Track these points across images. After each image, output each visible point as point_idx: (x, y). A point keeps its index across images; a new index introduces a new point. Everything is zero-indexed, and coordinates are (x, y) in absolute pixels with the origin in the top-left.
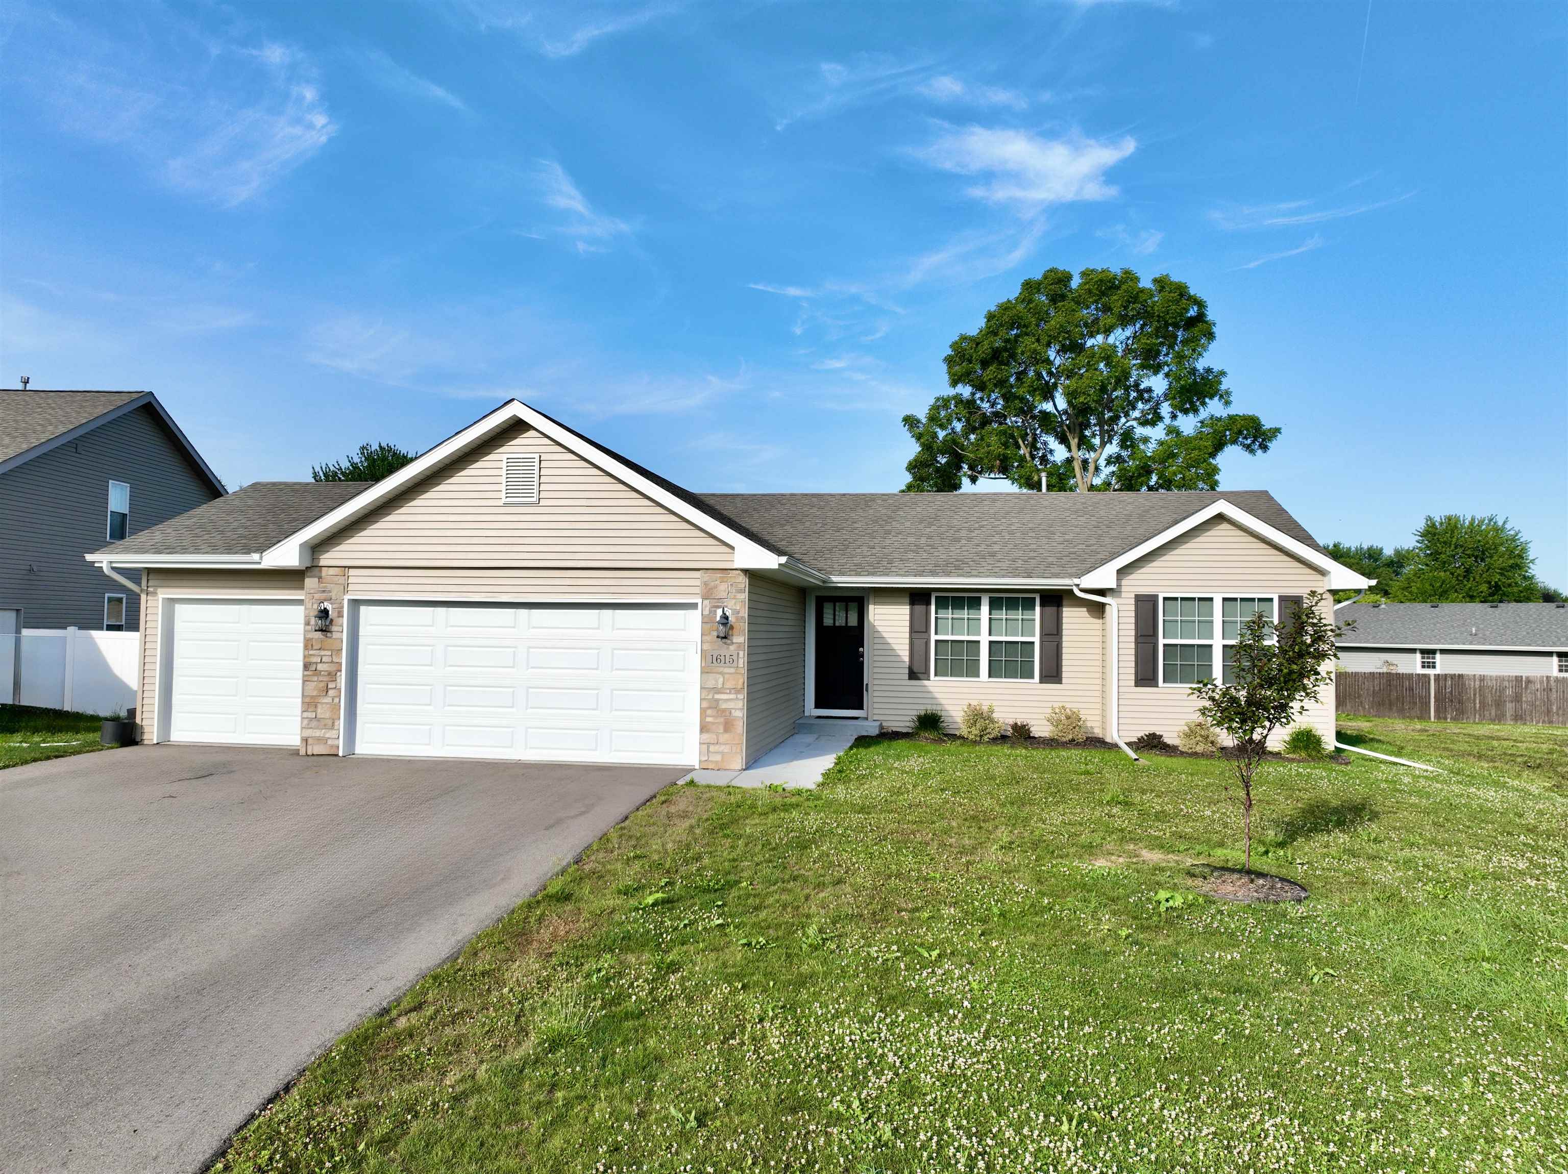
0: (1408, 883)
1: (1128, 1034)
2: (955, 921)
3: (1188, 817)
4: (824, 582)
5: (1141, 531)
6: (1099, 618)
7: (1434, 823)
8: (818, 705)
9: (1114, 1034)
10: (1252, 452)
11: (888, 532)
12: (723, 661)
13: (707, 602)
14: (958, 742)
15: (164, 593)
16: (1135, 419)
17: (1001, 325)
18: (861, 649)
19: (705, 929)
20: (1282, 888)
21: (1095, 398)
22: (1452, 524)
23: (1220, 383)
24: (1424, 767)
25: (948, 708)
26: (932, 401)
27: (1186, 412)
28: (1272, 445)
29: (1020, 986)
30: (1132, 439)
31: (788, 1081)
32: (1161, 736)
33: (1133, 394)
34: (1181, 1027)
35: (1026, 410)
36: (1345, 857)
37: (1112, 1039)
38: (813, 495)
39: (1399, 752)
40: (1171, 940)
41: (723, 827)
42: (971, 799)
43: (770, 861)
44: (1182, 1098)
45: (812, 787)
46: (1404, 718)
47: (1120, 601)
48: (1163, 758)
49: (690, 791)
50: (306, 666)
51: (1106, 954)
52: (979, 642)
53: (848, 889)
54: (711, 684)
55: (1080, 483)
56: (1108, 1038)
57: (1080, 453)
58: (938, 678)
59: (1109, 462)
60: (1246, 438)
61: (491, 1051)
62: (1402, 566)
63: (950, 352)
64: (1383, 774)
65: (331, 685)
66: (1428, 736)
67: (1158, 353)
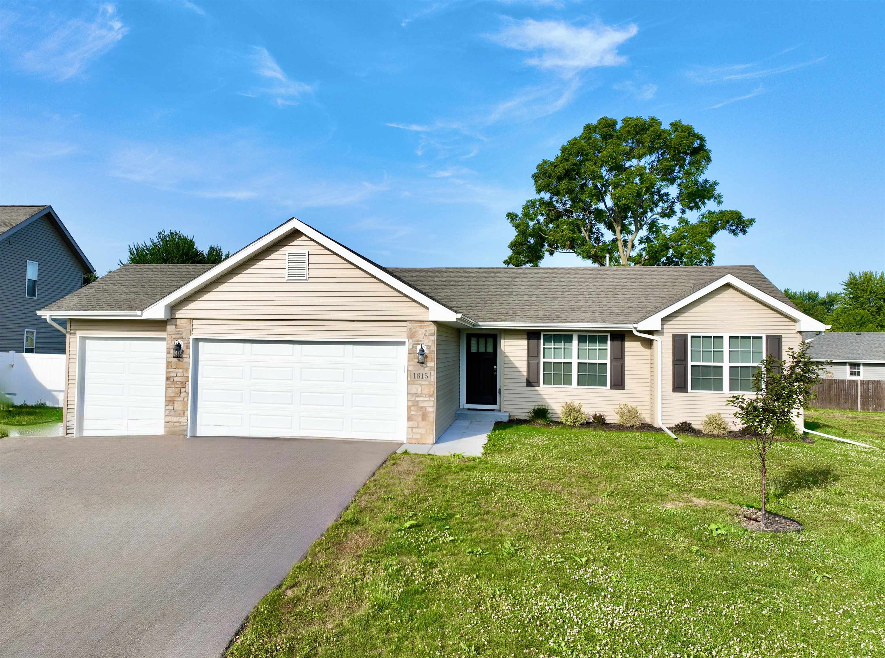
0: (865, 522)
1: (710, 609)
2: (591, 540)
3: (717, 477)
4: (474, 325)
5: (674, 292)
6: (649, 349)
7: (877, 483)
8: (468, 402)
9: (702, 609)
10: (736, 234)
11: (511, 293)
12: (421, 377)
13: (411, 341)
14: (561, 426)
15: (80, 334)
16: (658, 213)
17: (571, 154)
18: (495, 367)
19: (443, 542)
20: (786, 523)
21: (633, 201)
22: (868, 278)
23: (715, 189)
24: (864, 445)
25: (551, 404)
26: (525, 203)
27: (691, 208)
28: (749, 230)
29: (639, 580)
30: (657, 227)
31: (519, 631)
32: (691, 424)
33: (656, 197)
34: (742, 606)
35: (586, 208)
36: (823, 504)
37: (701, 611)
38: (461, 269)
39: (844, 434)
40: (723, 554)
41: (435, 480)
42: (579, 464)
43: (470, 502)
44: (751, 646)
45: (480, 455)
46: (840, 409)
47: (662, 338)
48: (693, 438)
49: (406, 458)
50: (168, 379)
51: (687, 561)
52: (571, 363)
53: (521, 520)
54: (414, 391)
55: (622, 255)
56: (699, 611)
57: (622, 236)
58: (545, 386)
59: (641, 242)
60: (732, 225)
61: (346, 611)
62: (832, 305)
63: (536, 171)
64: (837, 449)
65: (183, 390)
66: (858, 422)
67: (673, 171)
